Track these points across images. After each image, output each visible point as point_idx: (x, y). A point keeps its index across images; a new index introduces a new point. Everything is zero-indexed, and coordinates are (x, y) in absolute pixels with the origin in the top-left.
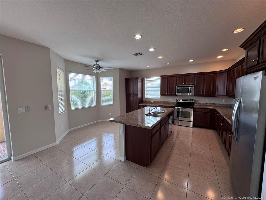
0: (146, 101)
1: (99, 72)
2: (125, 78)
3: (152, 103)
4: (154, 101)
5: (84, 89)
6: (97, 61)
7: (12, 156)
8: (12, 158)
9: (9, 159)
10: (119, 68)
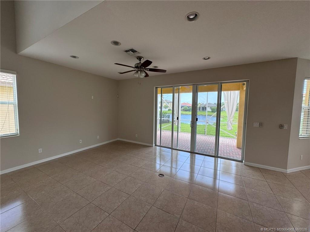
7: (243, 160)
9: (242, 162)
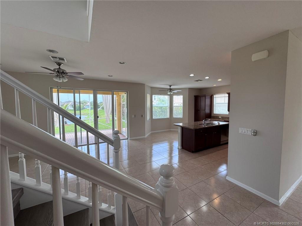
0: (214, 116)
1: (172, 94)
2: (194, 96)
3: (220, 119)
4: (222, 117)
5: (161, 105)
6: (170, 86)
8: (129, 138)
9: (128, 139)
10: (189, 88)
